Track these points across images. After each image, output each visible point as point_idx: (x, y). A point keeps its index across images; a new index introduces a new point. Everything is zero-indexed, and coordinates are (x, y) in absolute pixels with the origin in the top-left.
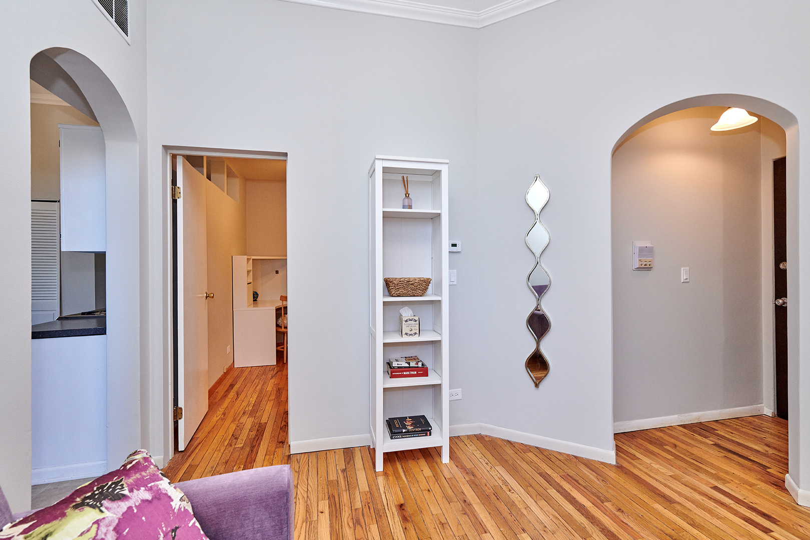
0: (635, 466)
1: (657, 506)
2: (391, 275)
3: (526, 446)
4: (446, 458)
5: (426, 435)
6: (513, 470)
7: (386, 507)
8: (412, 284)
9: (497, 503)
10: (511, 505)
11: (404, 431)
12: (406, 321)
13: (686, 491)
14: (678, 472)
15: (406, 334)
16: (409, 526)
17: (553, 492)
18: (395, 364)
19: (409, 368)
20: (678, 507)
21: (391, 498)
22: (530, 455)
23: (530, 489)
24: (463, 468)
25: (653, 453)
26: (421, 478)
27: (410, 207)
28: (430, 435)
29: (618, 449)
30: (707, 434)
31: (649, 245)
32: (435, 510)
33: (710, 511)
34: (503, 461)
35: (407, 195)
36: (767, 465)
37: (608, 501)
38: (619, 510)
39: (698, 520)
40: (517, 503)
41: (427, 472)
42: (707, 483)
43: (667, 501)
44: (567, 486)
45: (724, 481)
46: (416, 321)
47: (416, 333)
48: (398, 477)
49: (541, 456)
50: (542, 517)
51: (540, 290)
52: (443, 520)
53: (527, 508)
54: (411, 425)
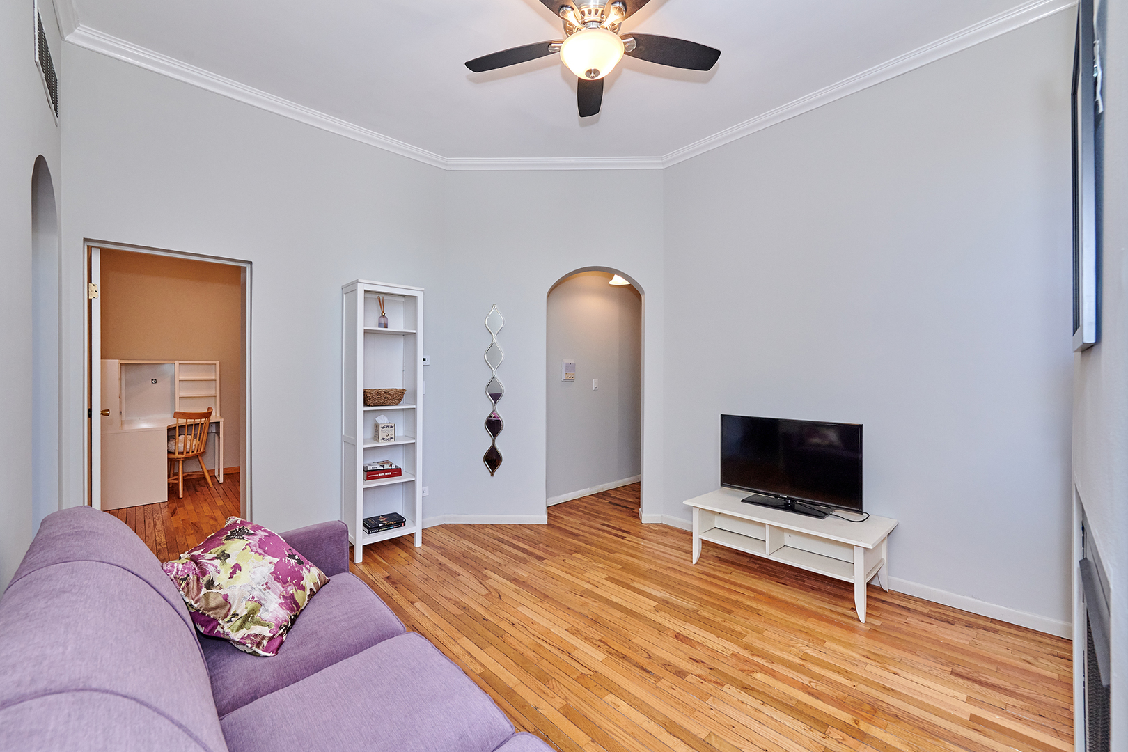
0: (559, 523)
1: (570, 540)
2: (369, 387)
3: (483, 525)
4: (418, 543)
5: (401, 526)
6: (475, 540)
7: (375, 581)
8: (389, 395)
9: (465, 560)
10: (475, 559)
11: (380, 525)
12: (383, 428)
13: (587, 529)
14: (584, 521)
15: (383, 439)
16: (398, 585)
17: (505, 546)
18: (370, 468)
19: (384, 470)
20: (580, 537)
21: (377, 576)
22: (487, 529)
23: (488, 548)
24: (434, 546)
25: (571, 513)
26: (399, 559)
27: (386, 326)
28: (404, 525)
29: (549, 515)
30: (605, 497)
31: (573, 362)
32: (417, 573)
33: (598, 536)
34: (466, 537)
35: (383, 314)
36: (632, 507)
37: (540, 543)
38: (547, 546)
39: (591, 541)
40: (479, 556)
41: (404, 554)
42: (599, 523)
43: (575, 536)
44: (513, 541)
45: (608, 520)
46: (392, 427)
47: (392, 438)
48: (379, 563)
49: (496, 529)
50: (497, 560)
51: (496, 397)
52: (426, 577)
53: (487, 557)
54: (386, 520)
